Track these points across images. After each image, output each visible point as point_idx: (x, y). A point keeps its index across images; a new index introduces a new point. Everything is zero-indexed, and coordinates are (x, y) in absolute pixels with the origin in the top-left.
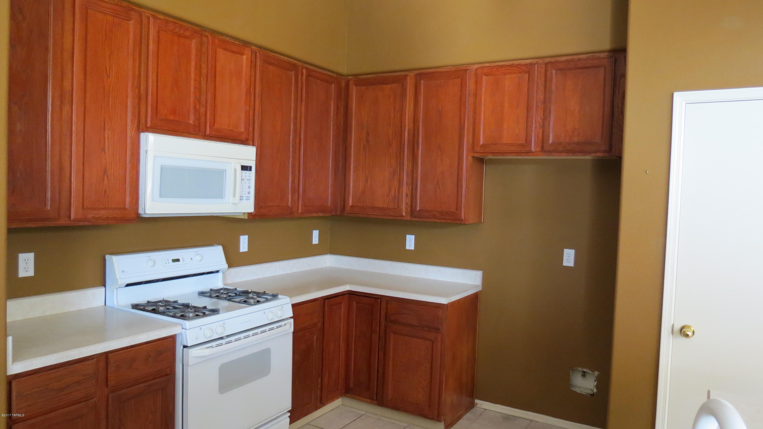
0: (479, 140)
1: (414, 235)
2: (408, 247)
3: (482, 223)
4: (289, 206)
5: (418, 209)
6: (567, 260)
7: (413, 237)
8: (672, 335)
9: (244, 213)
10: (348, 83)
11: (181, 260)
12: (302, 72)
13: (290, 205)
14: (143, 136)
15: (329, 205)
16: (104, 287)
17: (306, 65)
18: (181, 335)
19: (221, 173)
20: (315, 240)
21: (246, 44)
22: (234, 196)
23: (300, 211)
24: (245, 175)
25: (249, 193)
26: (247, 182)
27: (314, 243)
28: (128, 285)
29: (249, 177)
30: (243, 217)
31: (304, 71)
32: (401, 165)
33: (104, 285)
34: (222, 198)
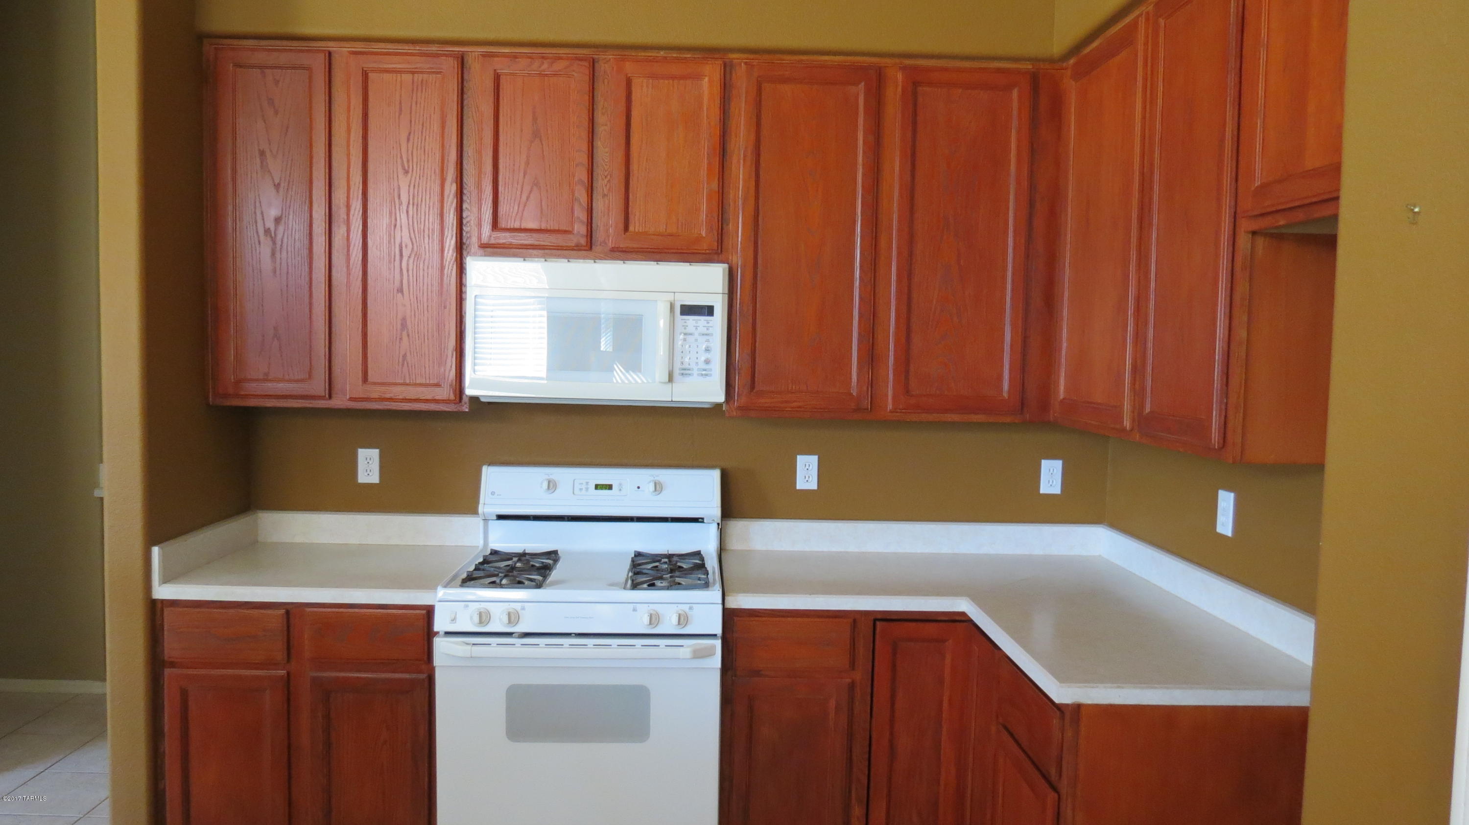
2: (1219, 528)
4: (851, 394)
11: (614, 487)
13: (853, 390)
15: (1005, 394)
17: (910, 62)
19: (631, 323)
24: (696, 325)
25: (708, 362)
26: (702, 339)
28: (501, 518)
29: (707, 329)
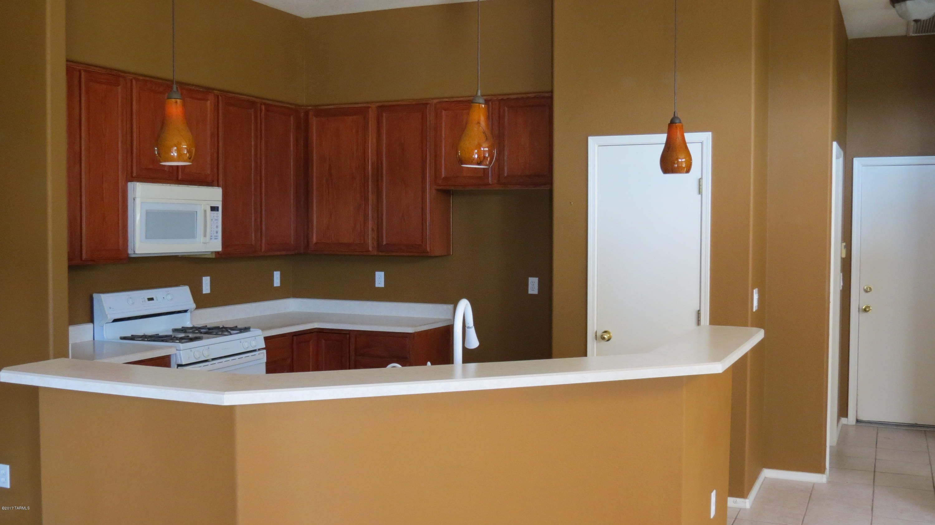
0: (441, 172)
1: (383, 272)
2: (377, 285)
3: (451, 255)
4: (253, 245)
5: (385, 243)
6: (532, 288)
7: (382, 274)
8: (596, 341)
9: (212, 252)
10: (307, 113)
11: (155, 299)
12: (261, 109)
13: (253, 243)
14: (130, 185)
15: (292, 242)
16: (92, 323)
17: (264, 101)
18: (176, 356)
19: (193, 215)
20: (277, 282)
21: (208, 90)
22: (205, 236)
23: (263, 250)
24: (213, 215)
25: (217, 232)
26: (215, 222)
27: (275, 285)
28: (116, 321)
29: (217, 217)
30: (210, 256)
31: (263, 107)
32: (366, 199)
33: (92, 321)
34: (194, 238)
